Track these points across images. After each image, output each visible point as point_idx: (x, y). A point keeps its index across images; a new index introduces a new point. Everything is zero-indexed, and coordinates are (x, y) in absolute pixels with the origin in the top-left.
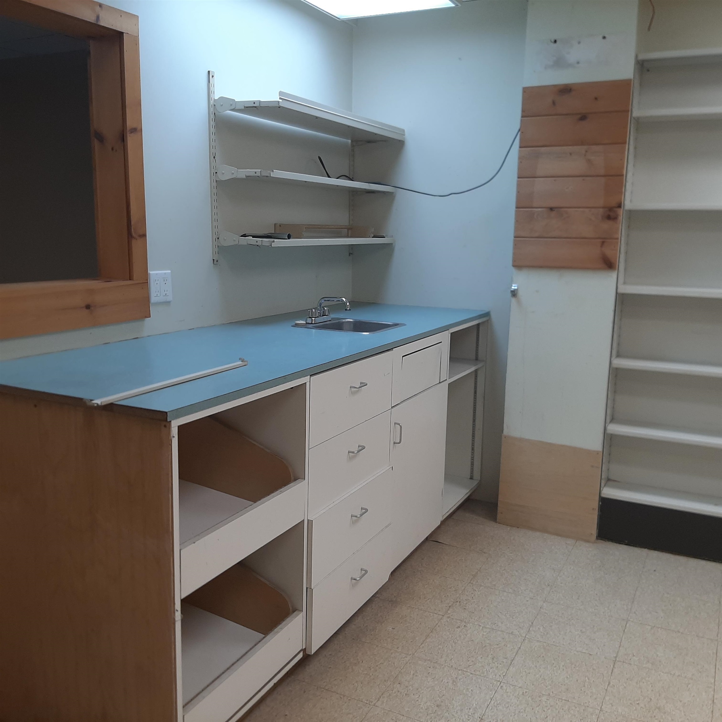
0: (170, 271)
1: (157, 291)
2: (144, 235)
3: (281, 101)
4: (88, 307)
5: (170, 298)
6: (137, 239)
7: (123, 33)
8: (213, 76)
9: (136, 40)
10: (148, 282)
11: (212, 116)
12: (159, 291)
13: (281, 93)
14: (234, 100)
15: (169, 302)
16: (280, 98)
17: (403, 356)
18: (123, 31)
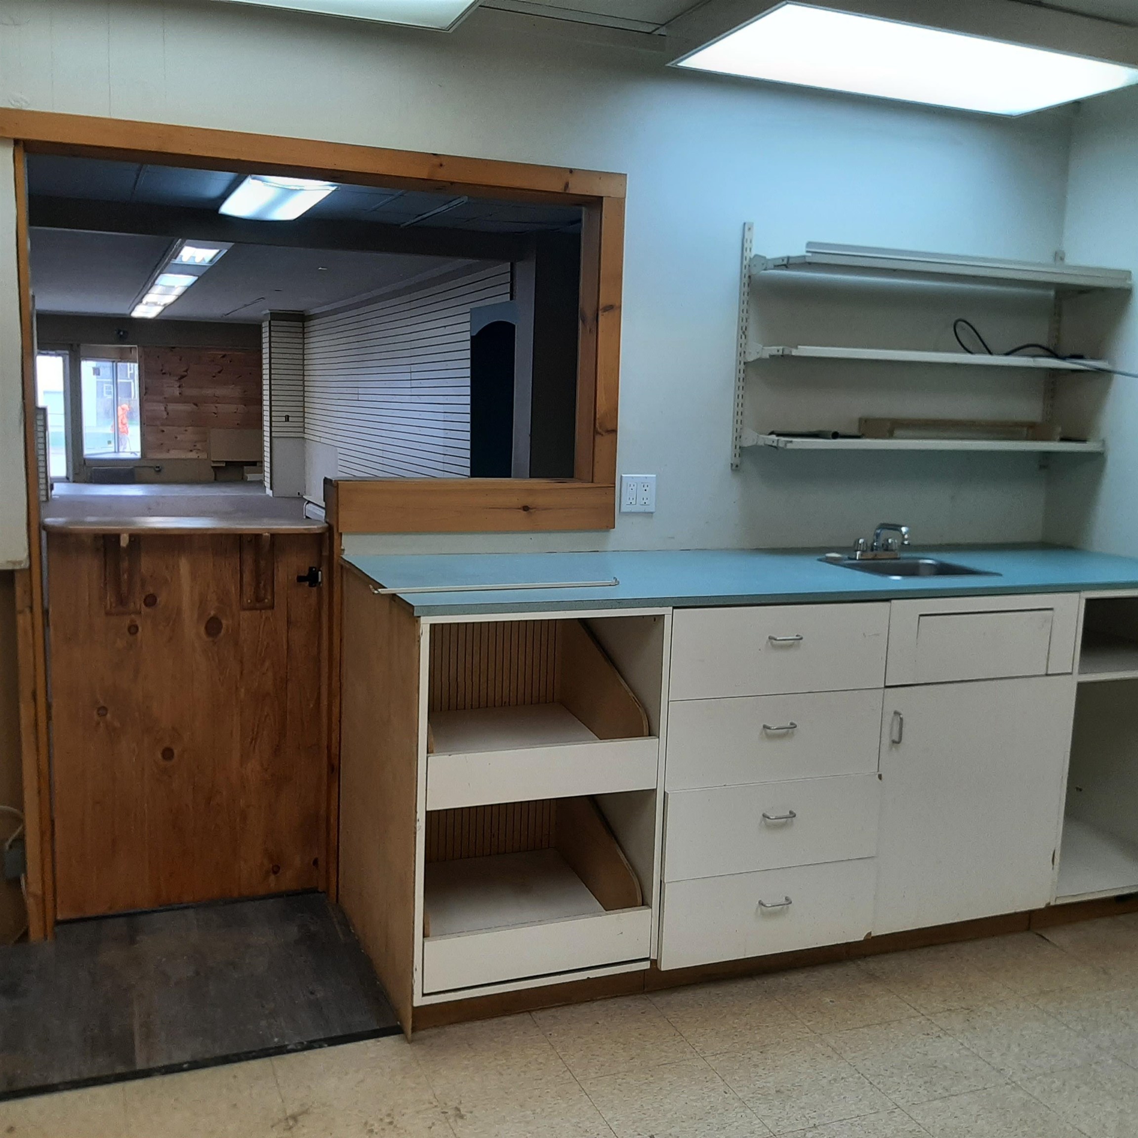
0: (655, 476)
1: (631, 499)
2: (615, 431)
3: (810, 254)
4: (526, 508)
5: (651, 509)
6: (602, 435)
7: (602, 197)
8: (749, 229)
9: (620, 203)
10: (615, 487)
11: (746, 280)
12: (635, 499)
13: (809, 244)
14: (765, 258)
15: (652, 513)
16: (808, 252)
17: (921, 615)
18: (602, 195)
